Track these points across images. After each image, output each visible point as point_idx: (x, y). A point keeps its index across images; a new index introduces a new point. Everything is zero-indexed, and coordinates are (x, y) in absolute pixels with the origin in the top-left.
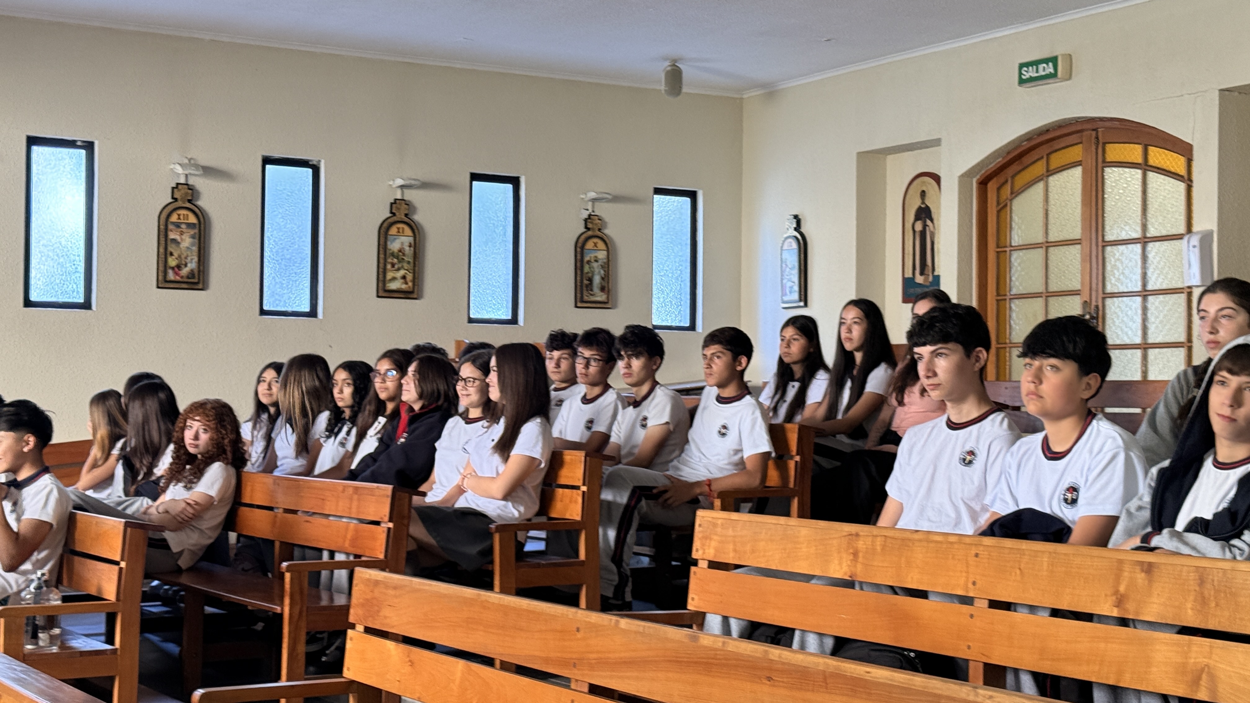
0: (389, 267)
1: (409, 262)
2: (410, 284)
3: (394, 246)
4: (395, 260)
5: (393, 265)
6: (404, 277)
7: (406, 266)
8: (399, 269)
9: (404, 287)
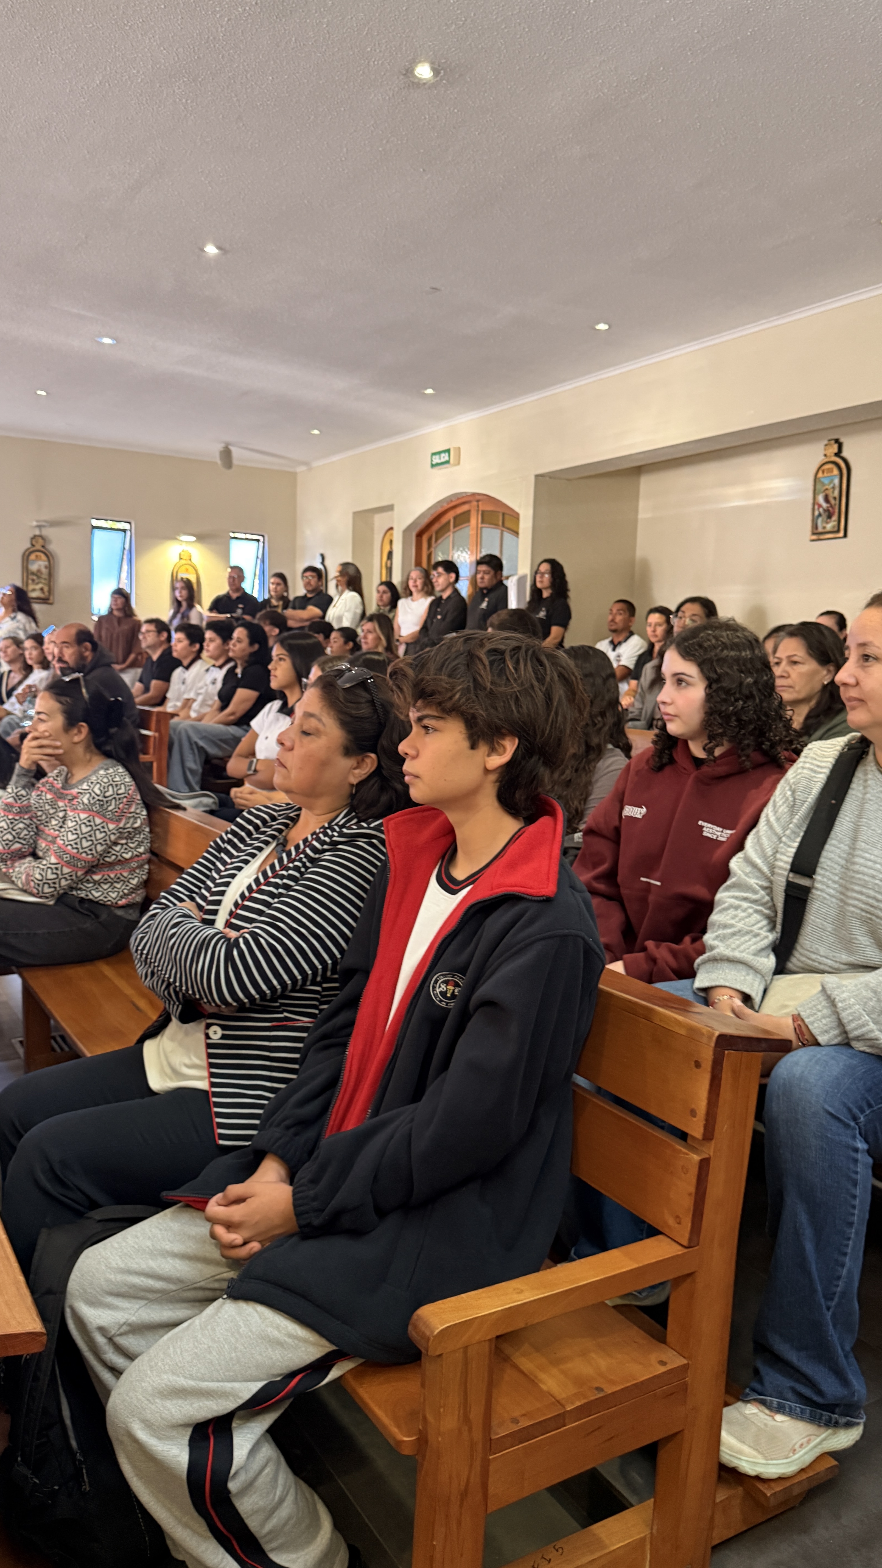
0: (30, 581)
1: (45, 579)
2: (47, 594)
3: (34, 567)
4: (35, 577)
5: (33, 580)
6: (42, 589)
7: (43, 581)
8: (37, 583)
9: (42, 596)
